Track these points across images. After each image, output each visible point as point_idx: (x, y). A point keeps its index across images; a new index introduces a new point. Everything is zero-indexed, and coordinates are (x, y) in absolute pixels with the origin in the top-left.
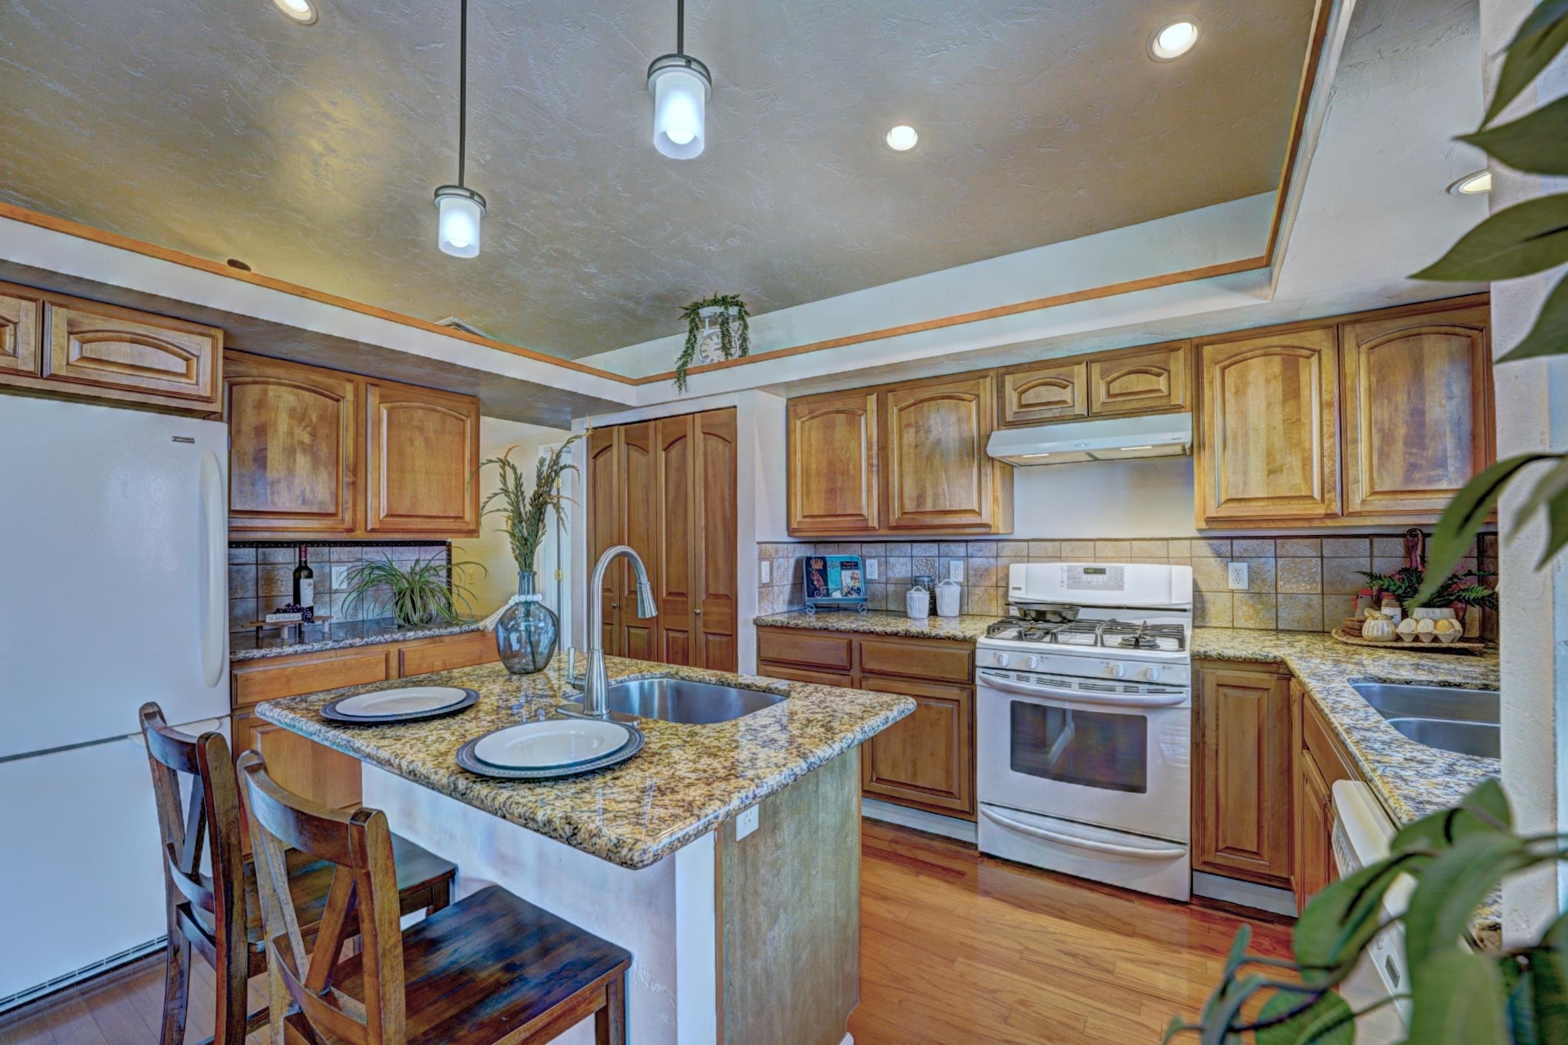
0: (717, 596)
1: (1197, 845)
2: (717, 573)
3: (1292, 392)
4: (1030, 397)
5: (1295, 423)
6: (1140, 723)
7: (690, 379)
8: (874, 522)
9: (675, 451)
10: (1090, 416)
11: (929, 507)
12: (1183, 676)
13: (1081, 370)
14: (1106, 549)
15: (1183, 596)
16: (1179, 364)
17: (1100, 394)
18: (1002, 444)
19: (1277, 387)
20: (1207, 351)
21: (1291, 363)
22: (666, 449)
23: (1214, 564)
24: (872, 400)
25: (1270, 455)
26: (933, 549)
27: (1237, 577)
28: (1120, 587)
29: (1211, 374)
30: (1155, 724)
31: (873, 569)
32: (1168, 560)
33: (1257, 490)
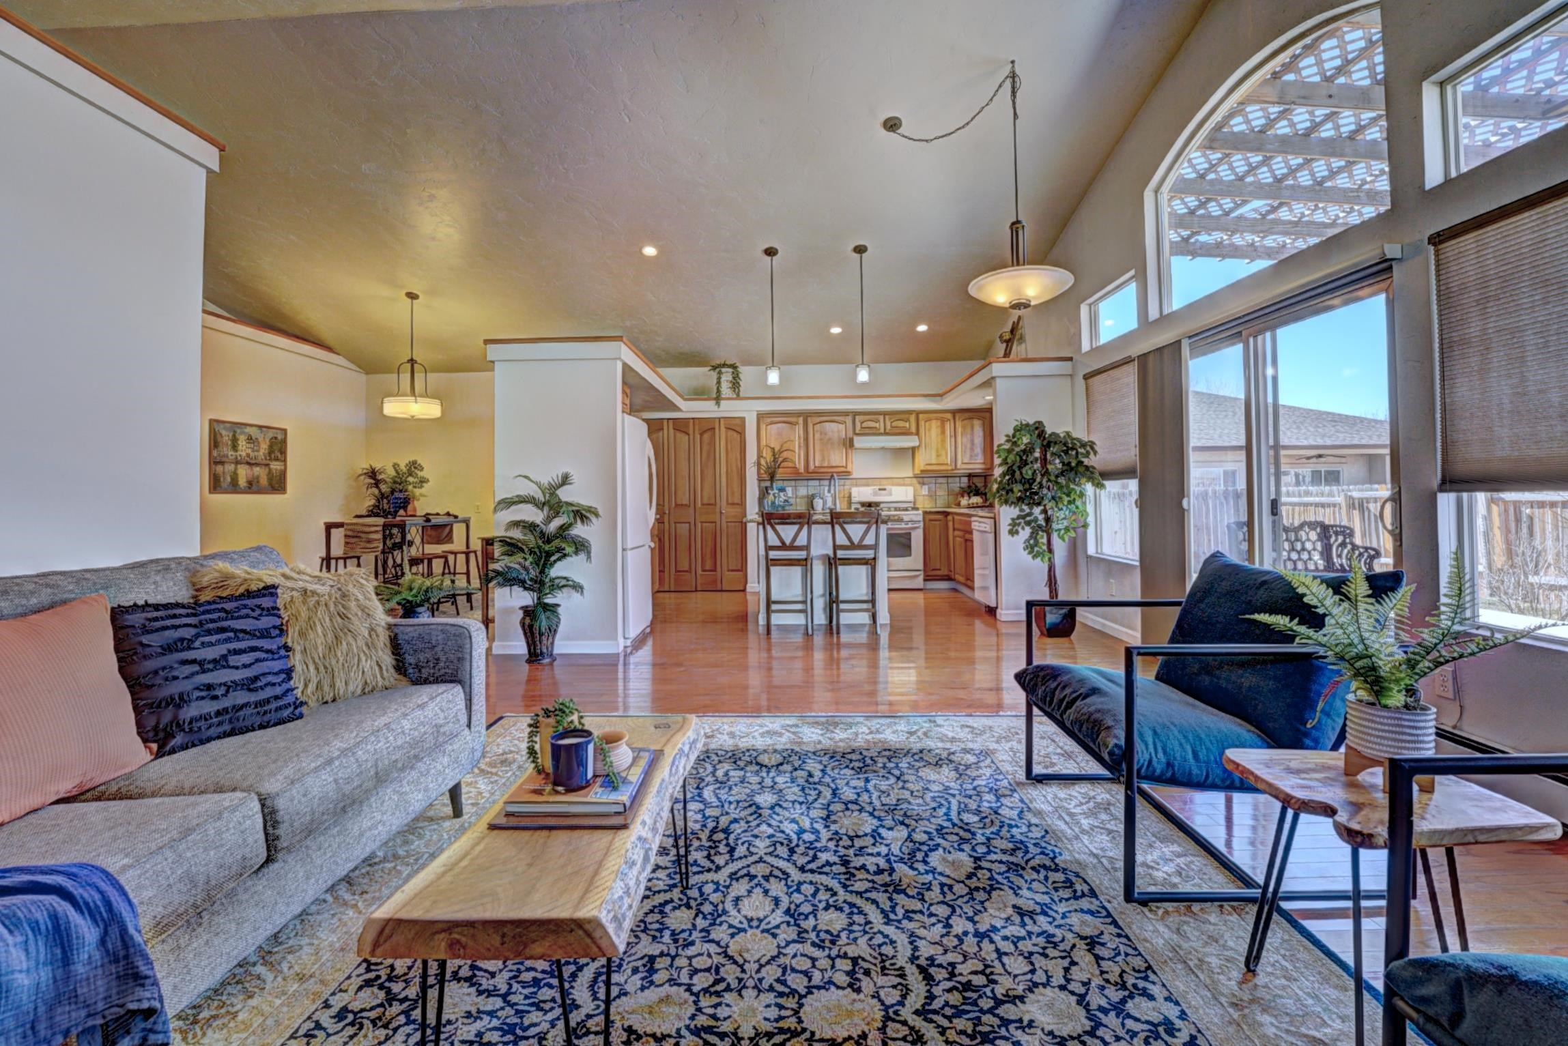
0: (733, 504)
1: (925, 571)
2: (733, 493)
3: (943, 432)
4: (865, 425)
5: (943, 441)
6: (910, 534)
7: (723, 403)
8: (802, 470)
9: (706, 436)
10: (886, 434)
11: (826, 464)
12: (920, 518)
13: (881, 418)
14: (884, 482)
15: (911, 498)
16: (913, 418)
17: (888, 427)
18: (859, 442)
19: (939, 430)
20: (921, 416)
21: (943, 421)
22: (701, 434)
23: (918, 486)
24: (801, 420)
25: (937, 451)
26: (817, 483)
27: (925, 491)
28: (890, 494)
29: (922, 423)
30: (914, 534)
31: (789, 491)
32: (904, 485)
33: (934, 461)
